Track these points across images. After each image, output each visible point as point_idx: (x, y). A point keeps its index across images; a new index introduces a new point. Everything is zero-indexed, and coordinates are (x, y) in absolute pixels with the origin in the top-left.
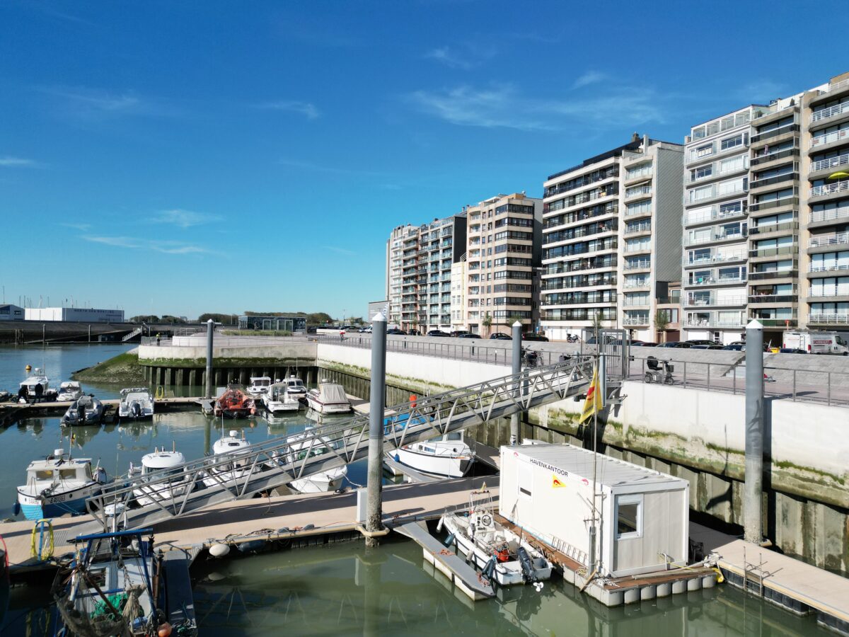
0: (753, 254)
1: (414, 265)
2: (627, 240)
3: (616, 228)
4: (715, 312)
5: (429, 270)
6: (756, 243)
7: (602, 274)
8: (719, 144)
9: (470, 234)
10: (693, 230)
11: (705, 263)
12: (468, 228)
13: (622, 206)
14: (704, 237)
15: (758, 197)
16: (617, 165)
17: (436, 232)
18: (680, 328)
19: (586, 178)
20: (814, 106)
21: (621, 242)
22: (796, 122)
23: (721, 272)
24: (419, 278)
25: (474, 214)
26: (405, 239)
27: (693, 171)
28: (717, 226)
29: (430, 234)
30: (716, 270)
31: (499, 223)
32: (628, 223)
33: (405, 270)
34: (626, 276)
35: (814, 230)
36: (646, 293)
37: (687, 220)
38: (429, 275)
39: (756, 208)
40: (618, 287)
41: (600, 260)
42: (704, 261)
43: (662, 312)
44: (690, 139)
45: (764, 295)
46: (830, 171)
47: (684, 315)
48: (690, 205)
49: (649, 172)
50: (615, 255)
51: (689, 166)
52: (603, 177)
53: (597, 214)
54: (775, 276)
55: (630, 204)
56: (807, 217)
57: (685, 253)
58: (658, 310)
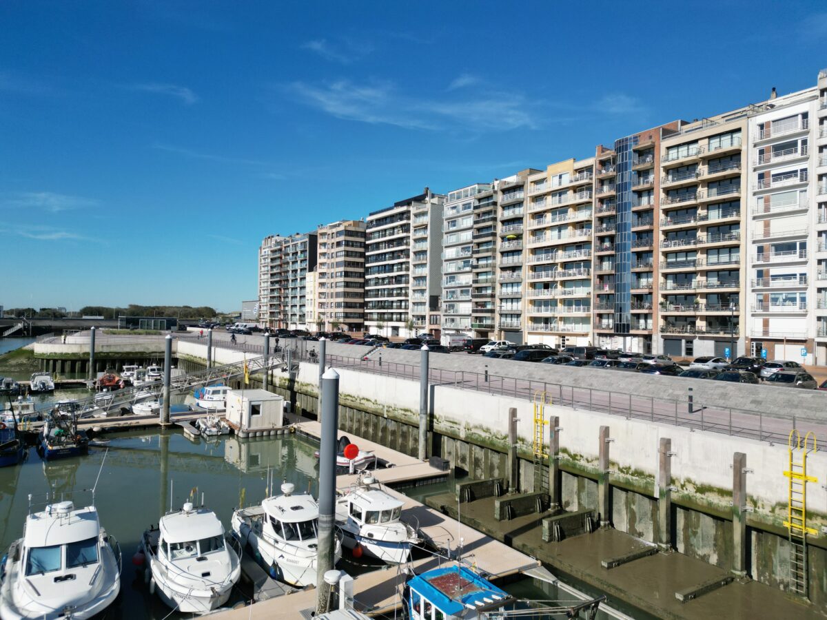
0: (475, 281)
1: (279, 271)
2: (415, 266)
3: (408, 256)
4: (458, 318)
5: (291, 277)
6: (478, 274)
7: (401, 289)
8: (461, 207)
9: (320, 250)
10: (448, 262)
11: (453, 286)
12: (318, 245)
13: (412, 242)
14: (451, 268)
15: (479, 244)
16: (409, 212)
17: (295, 245)
18: (441, 328)
19: (392, 218)
20: (504, 191)
21: (411, 267)
22: (494, 200)
23: (462, 292)
24: (283, 283)
25: (323, 234)
26: (272, 249)
27: (449, 222)
28: (459, 261)
29: (291, 246)
30: (459, 290)
31: (339, 244)
32: (415, 253)
33: (272, 275)
34: (414, 291)
35: (503, 269)
36: (424, 304)
37: (445, 256)
38: (290, 281)
39: (478, 252)
40: (409, 298)
41: (399, 278)
42: (453, 284)
43: (432, 317)
44: (447, 201)
45: (479, 308)
46: (508, 233)
47: (443, 319)
48: (447, 245)
49: (426, 220)
50: (408, 275)
51: (446, 219)
52: (401, 219)
53: (398, 245)
54: (485, 296)
55: (416, 240)
56: (500, 261)
57: (444, 278)
58: (430, 316)
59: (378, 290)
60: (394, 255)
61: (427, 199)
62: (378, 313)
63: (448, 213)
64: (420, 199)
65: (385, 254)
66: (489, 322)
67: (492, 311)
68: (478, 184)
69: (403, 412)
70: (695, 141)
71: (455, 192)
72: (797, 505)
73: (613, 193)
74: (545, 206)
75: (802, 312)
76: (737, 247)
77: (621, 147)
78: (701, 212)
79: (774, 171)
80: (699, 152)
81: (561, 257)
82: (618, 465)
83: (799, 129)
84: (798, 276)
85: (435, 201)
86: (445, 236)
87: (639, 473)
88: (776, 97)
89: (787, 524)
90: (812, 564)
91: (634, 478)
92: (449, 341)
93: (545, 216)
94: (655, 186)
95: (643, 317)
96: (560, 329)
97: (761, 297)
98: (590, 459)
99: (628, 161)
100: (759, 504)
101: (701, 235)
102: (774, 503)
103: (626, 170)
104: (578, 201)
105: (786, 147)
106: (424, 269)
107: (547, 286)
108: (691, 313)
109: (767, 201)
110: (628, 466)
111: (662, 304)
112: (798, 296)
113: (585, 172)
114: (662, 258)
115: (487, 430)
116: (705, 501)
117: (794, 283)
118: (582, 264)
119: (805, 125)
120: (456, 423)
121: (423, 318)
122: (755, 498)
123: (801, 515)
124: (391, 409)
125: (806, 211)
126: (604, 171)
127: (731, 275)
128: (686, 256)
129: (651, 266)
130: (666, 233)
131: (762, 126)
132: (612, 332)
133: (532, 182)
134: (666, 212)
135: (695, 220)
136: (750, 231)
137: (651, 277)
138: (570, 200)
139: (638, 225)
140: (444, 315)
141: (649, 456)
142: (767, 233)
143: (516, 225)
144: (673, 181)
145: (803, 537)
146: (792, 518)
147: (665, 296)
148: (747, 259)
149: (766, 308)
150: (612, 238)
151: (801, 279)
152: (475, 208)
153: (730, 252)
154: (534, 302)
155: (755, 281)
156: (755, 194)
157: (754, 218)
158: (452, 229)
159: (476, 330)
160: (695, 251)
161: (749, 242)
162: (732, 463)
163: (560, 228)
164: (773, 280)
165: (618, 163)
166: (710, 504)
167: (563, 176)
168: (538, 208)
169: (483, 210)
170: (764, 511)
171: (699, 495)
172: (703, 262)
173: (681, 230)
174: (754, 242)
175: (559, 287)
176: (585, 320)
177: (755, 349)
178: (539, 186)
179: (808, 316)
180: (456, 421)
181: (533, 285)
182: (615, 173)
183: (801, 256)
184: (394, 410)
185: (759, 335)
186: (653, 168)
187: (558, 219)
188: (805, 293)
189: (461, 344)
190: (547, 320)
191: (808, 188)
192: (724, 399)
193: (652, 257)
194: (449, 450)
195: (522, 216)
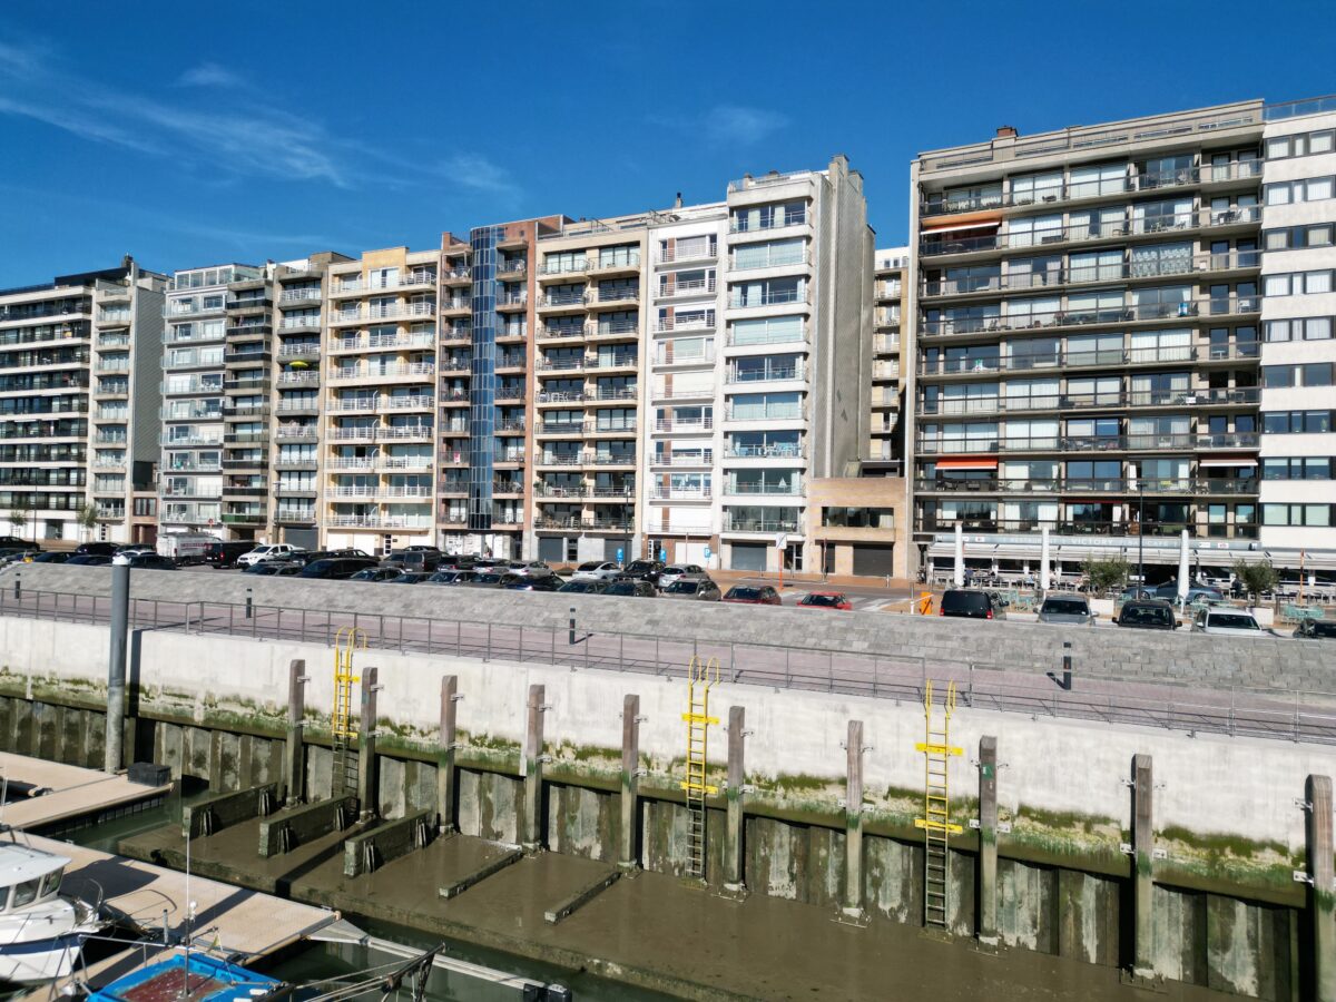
0: (229, 439)
2: (101, 403)
3: (86, 383)
4: (194, 503)
6: (235, 425)
7: (69, 446)
8: (201, 301)
10: (174, 401)
11: (184, 444)
13: (94, 357)
14: (182, 412)
15: (237, 373)
16: (89, 298)
18: (158, 523)
19: (50, 306)
20: (286, 284)
21: (92, 405)
22: (267, 296)
23: (202, 456)
27: (176, 327)
28: (197, 399)
30: (196, 453)
32: (101, 378)
34: (99, 451)
35: (284, 419)
36: (122, 476)
37: (167, 387)
39: (235, 386)
40: (88, 465)
41: (66, 426)
42: (184, 441)
43: (139, 502)
44: (172, 286)
45: (238, 486)
46: (294, 357)
47: (162, 506)
48: (172, 368)
49: (128, 317)
50: (85, 421)
51: (170, 321)
52: (71, 311)
53: (63, 360)
54: (250, 465)
55: (104, 354)
56: (276, 403)
57: (166, 429)
58: (135, 499)
59: (15, 447)
60: (51, 379)
61: (129, 278)
62: (13, 493)
63: (174, 308)
64: (114, 277)
65: (32, 375)
66: (256, 512)
67: (263, 492)
68: (235, 264)
69: (70, 686)
70: (582, 251)
71: (189, 272)
72: (697, 758)
73: (468, 311)
74: (359, 318)
75: (705, 499)
76: (634, 408)
77: (480, 241)
78: (590, 354)
79: (679, 308)
80: (587, 268)
81: (386, 405)
82: (469, 734)
83: (706, 256)
84: (703, 452)
85: (147, 283)
86: (168, 352)
87: (499, 743)
88: (682, 206)
89: (685, 786)
90: (711, 833)
91: (492, 751)
92: (174, 546)
93: (359, 336)
94: (529, 309)
95: (510, 504)
96: (382, 523)
97: (661, 479)
98: (425, 731)
99: (489, 264)
100: (654, 764)
101: (590, 387)
102: (670, 759)
103: (487, 278)
104: (413, 317)
105: (691, 277)
106: (122, 410)
107: (361, 451)
108: (576, 499)
109: (669, 348)
110: (483, 733)
111: (537, 485)
112: (702, 478)
113: (424, 272)
114: (537, 418)
115: (249, 703)
116: (587, 771)
117: (698, 461)
118: (420, 419)
119: (714, 251)
120: (186, 697)
121: (119, 503)
122: (649, 756)
123: (700, 770)
124: (42, 683)
125: (712, 366)
126: (453, 275)
127: (624, 447)
128: (571, 417)
129: (523, 429)
130: (544, 380)
131: (664, 244)
132: (465, 527)
133: (335, 275)
134: (545, 349)
135: (582, 365)
136: (648, 388)
137: (523, 445)
138: (400, 314)
139: (504, 366)
140: (165, 499)
141: (513, 715)
142: (669, 392)
143: (307, 346)
144: (553, 304)
145: (702, 799)
146: (691, 776)
147: (542, 474)
148: (645, 425)
149: (666, 494)
150: (466, 382)
151: (706, 456)
152: (230, 306)
153: (625, 415)
154: (339, 479)
155: (654, 457)
156: (655, 337)
157: (654, 370)
158: (181, 339)
159: (229, 527)
160: (581, 410)
161: (648, 404)
162: (622, 710)
163: (384, 357)
164: (675, 456)
165: (475, 265)
166: (593, 773)
167: (388, 273)
168: (347, 319)
169: (246, 311)
170: (659, 772)
171: (579, 762)
172: (593, 426)
173: (564, 378)
174: (654, 403)
175: (382, 455)
176: (423, 509)
177: (652, 549)
178: (347, 284)
179: (713, 505)
180: (185, 693)
181: (338, 450)
182: (470, 281)
183: (706, 427)
184: (51, 683)
185: (658, 531)
186: (526, 281)
187: (380, 342)
188: (710, 475)
189: (200, 551)
190: (361, 509)
191: (715, 336)
192: (615, 621)
193: (524, 414)
194: (170, 748)
195: (318, 331)
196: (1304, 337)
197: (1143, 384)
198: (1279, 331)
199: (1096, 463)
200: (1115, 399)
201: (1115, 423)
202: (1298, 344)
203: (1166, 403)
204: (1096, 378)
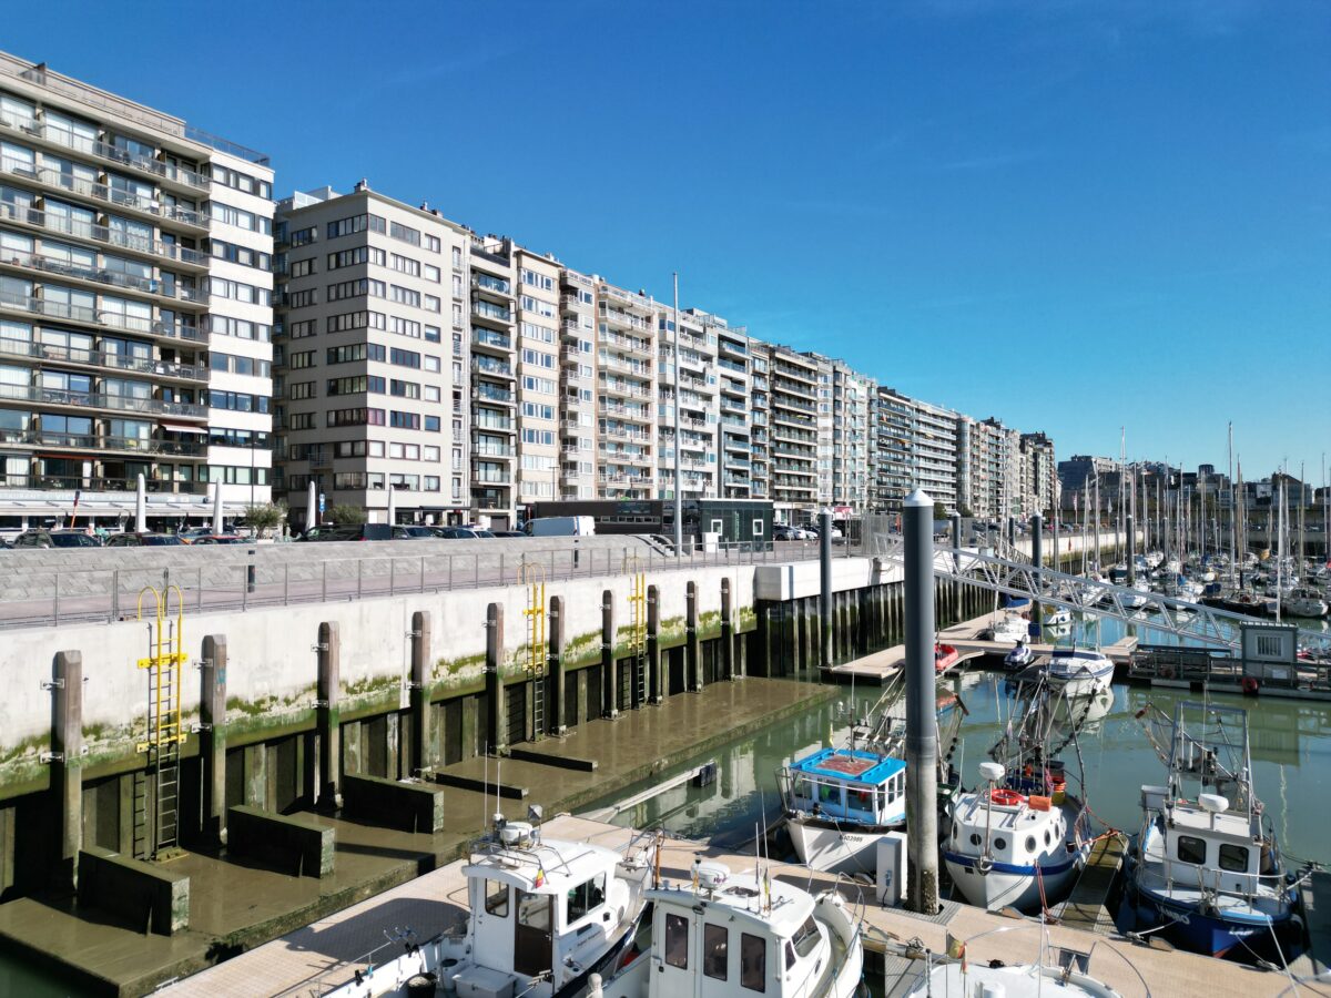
82: (347, 685)
87: (380, 682)
102: (516, 649)
116: (458, 682)
141: (393, 649)
171: (453, 676)
196: (236, 334)
197: (111, 347)
198: (218, 324)
199: (70, 419)
200: (85, 356)
201: (86, 380)
202: (231, 339)
203: (131, 369)
204: (70, 332)
